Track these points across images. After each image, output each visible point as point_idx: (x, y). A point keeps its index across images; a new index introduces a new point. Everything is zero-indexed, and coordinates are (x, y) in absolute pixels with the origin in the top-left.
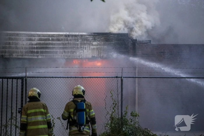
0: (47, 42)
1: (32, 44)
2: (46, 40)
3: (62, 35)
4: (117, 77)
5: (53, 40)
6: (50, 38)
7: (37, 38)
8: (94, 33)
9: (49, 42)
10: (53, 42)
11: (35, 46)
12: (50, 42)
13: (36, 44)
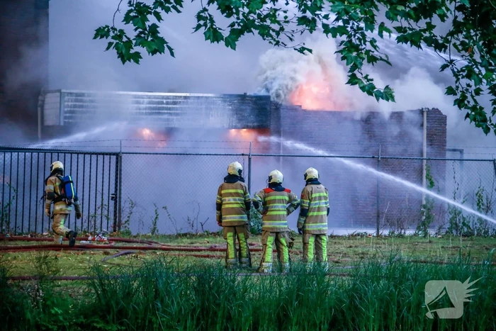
0: (160, 106)
1: (140, 109)
2: (158, 103)
3: (181, 97)
4: (243, 155)
5: (167, 103)
6: (165, 101)
7: (146, 100)
8: (224, 95)
9: (162, 106)
10: (169, 106)
11: (144, 111)
12: (164, 106)
13: (146, 109)
